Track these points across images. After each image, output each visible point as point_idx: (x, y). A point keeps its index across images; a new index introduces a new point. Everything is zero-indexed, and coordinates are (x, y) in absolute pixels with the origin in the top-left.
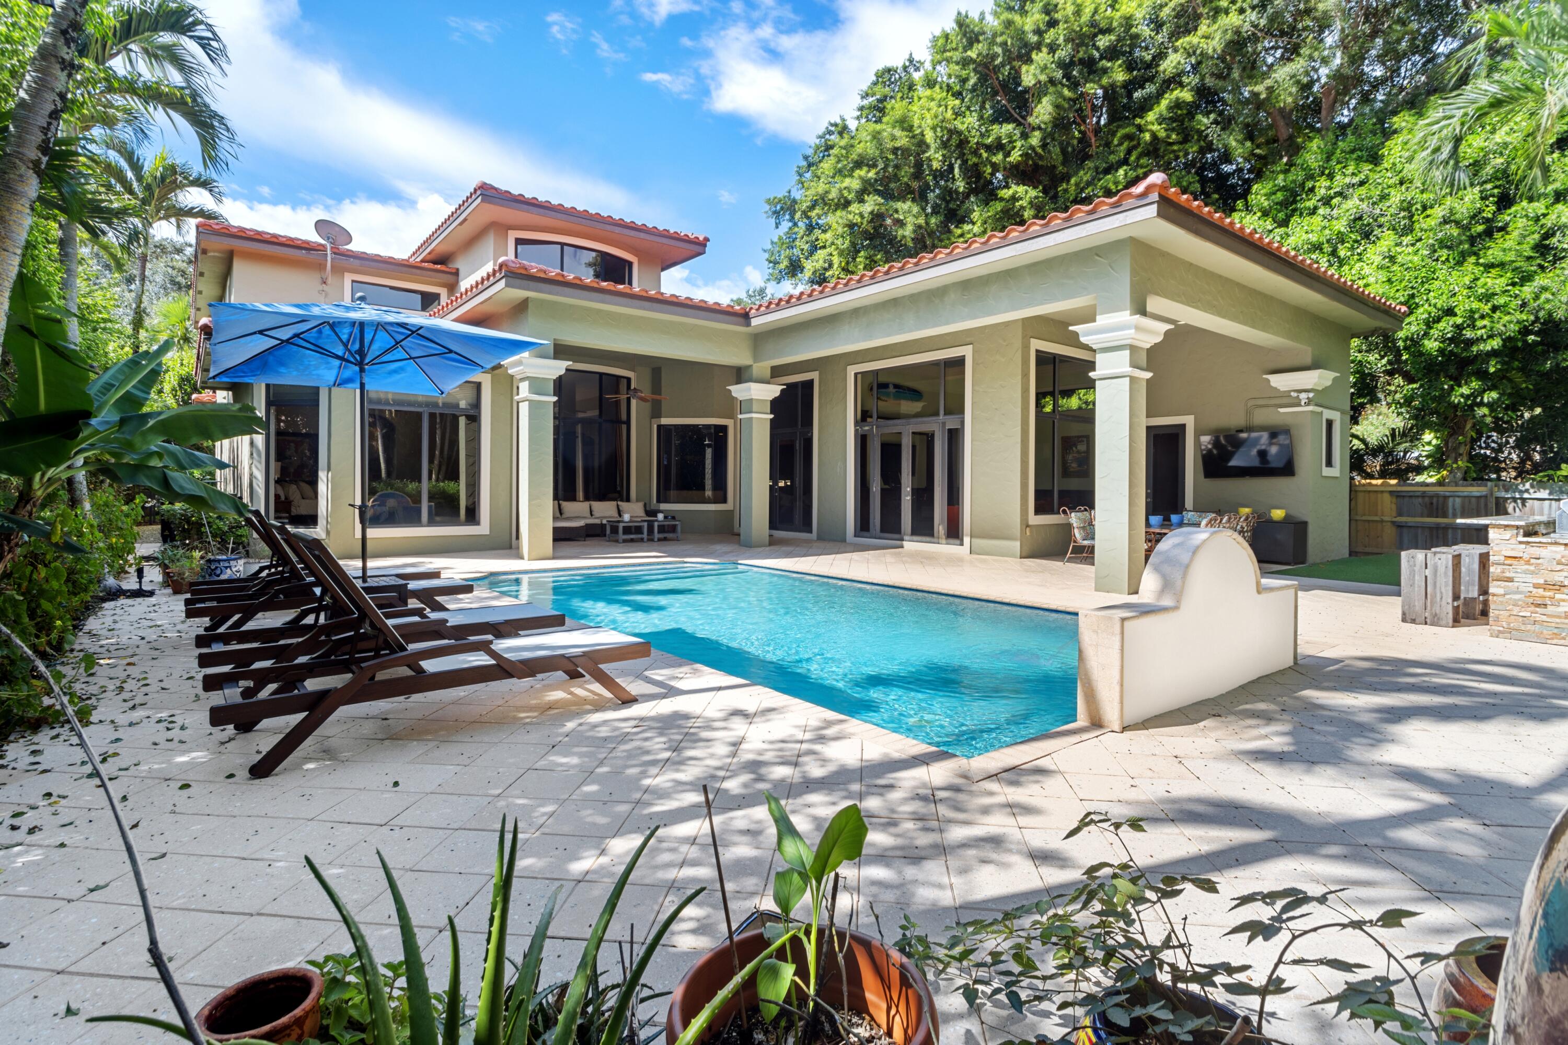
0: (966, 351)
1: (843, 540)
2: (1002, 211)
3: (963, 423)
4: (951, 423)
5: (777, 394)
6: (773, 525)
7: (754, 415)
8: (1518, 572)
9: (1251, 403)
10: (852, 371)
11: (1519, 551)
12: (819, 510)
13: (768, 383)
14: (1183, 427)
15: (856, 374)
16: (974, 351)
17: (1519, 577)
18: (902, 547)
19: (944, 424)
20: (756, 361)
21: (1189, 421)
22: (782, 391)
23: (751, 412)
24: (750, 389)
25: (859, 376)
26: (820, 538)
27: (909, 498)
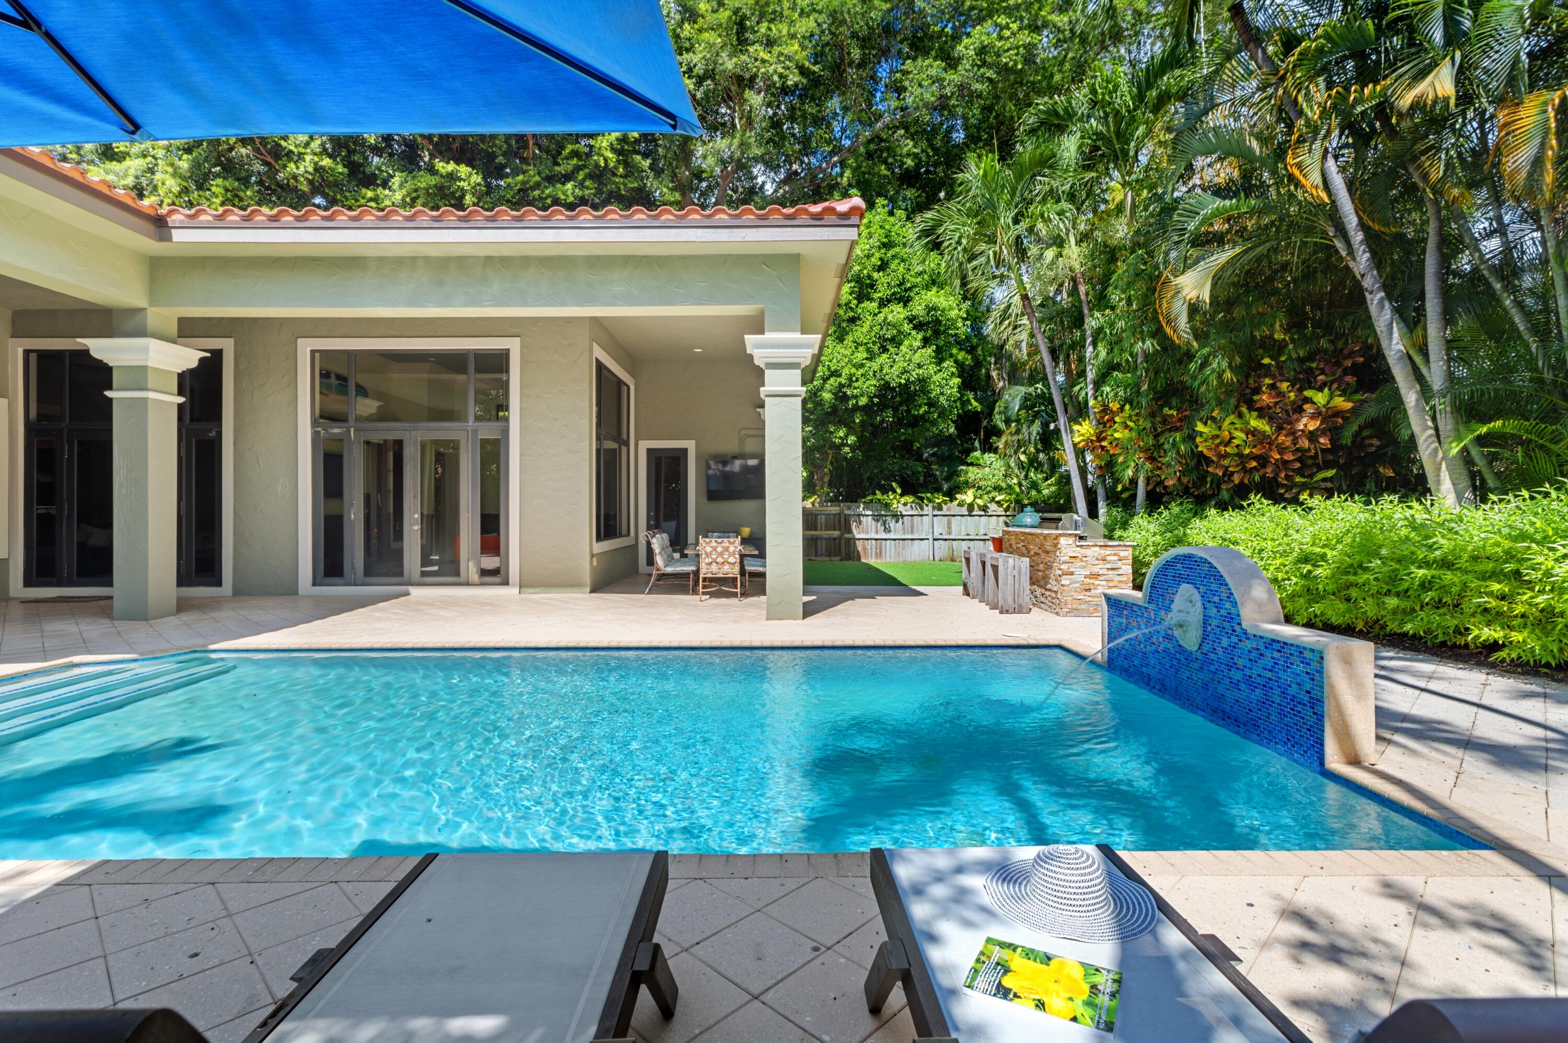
0: (513, 345)
1: (290, 590)
2: (436, 186)
3: (506, 431)
4: (488, 431)
5: (194, 364)
6: (182, 581)
7: (151, 395)
8: (1076, 567)
9: (743, 433)
10: (306, 347)
11: (1078, 552)
12: (235, 550)
13: (175, 342)
14: (685, 451)
15: (313, 352)
16: (523, 347)
17: (1078, 571)
18: (408, 594)
19: (475, 432)
20: (153, 302)
21: (690, 445)
22: (202, 360)
23: (147, 389)
24: (146, 350)
25: (317, 355)
26: (241, 591)
27: (417, 527)
